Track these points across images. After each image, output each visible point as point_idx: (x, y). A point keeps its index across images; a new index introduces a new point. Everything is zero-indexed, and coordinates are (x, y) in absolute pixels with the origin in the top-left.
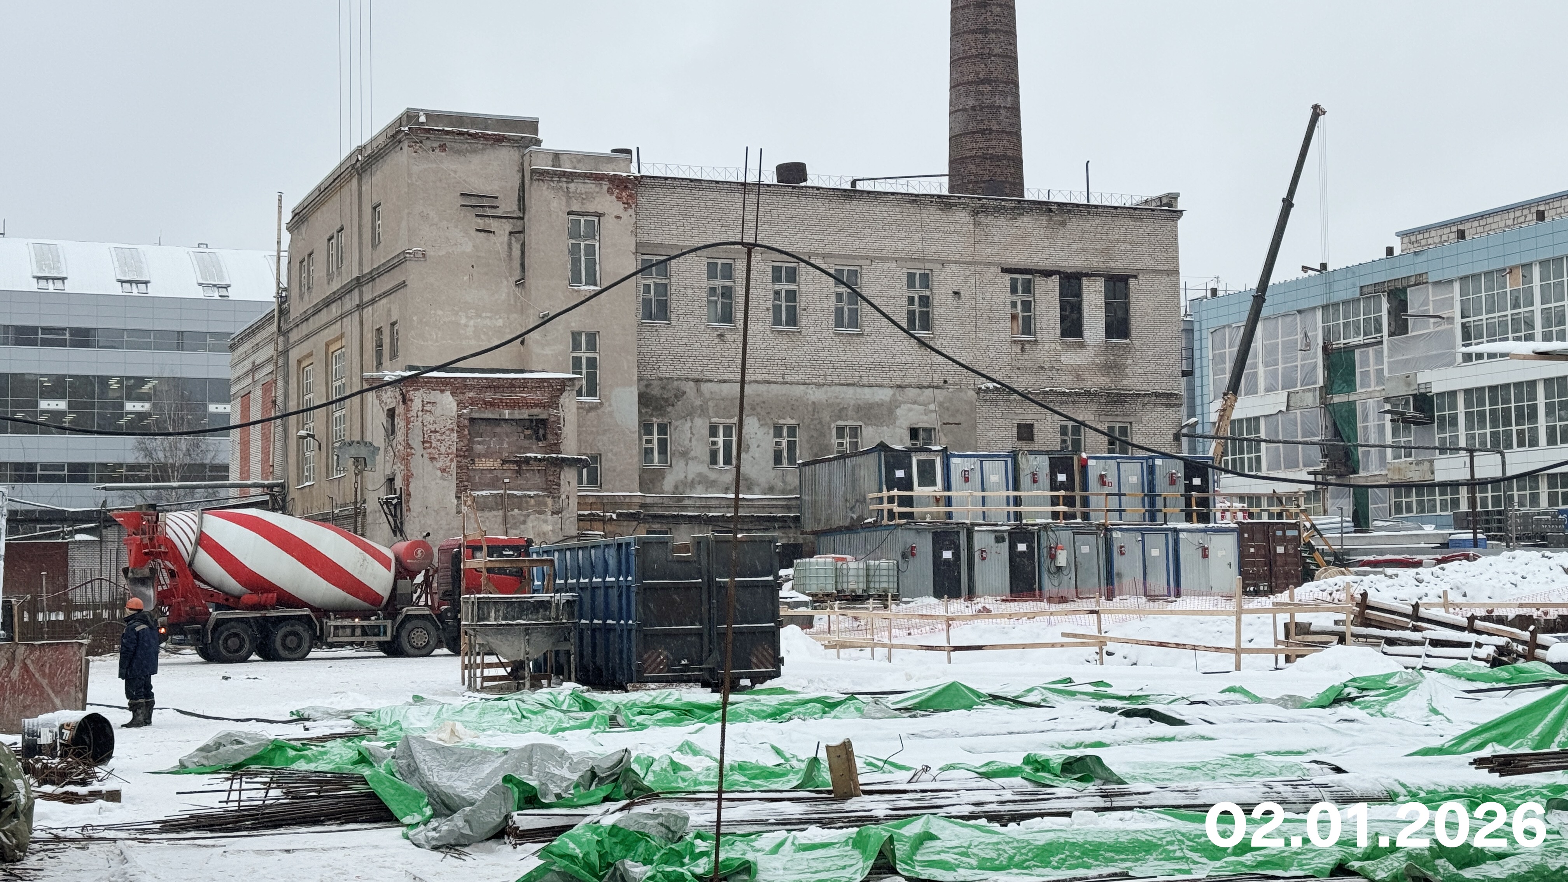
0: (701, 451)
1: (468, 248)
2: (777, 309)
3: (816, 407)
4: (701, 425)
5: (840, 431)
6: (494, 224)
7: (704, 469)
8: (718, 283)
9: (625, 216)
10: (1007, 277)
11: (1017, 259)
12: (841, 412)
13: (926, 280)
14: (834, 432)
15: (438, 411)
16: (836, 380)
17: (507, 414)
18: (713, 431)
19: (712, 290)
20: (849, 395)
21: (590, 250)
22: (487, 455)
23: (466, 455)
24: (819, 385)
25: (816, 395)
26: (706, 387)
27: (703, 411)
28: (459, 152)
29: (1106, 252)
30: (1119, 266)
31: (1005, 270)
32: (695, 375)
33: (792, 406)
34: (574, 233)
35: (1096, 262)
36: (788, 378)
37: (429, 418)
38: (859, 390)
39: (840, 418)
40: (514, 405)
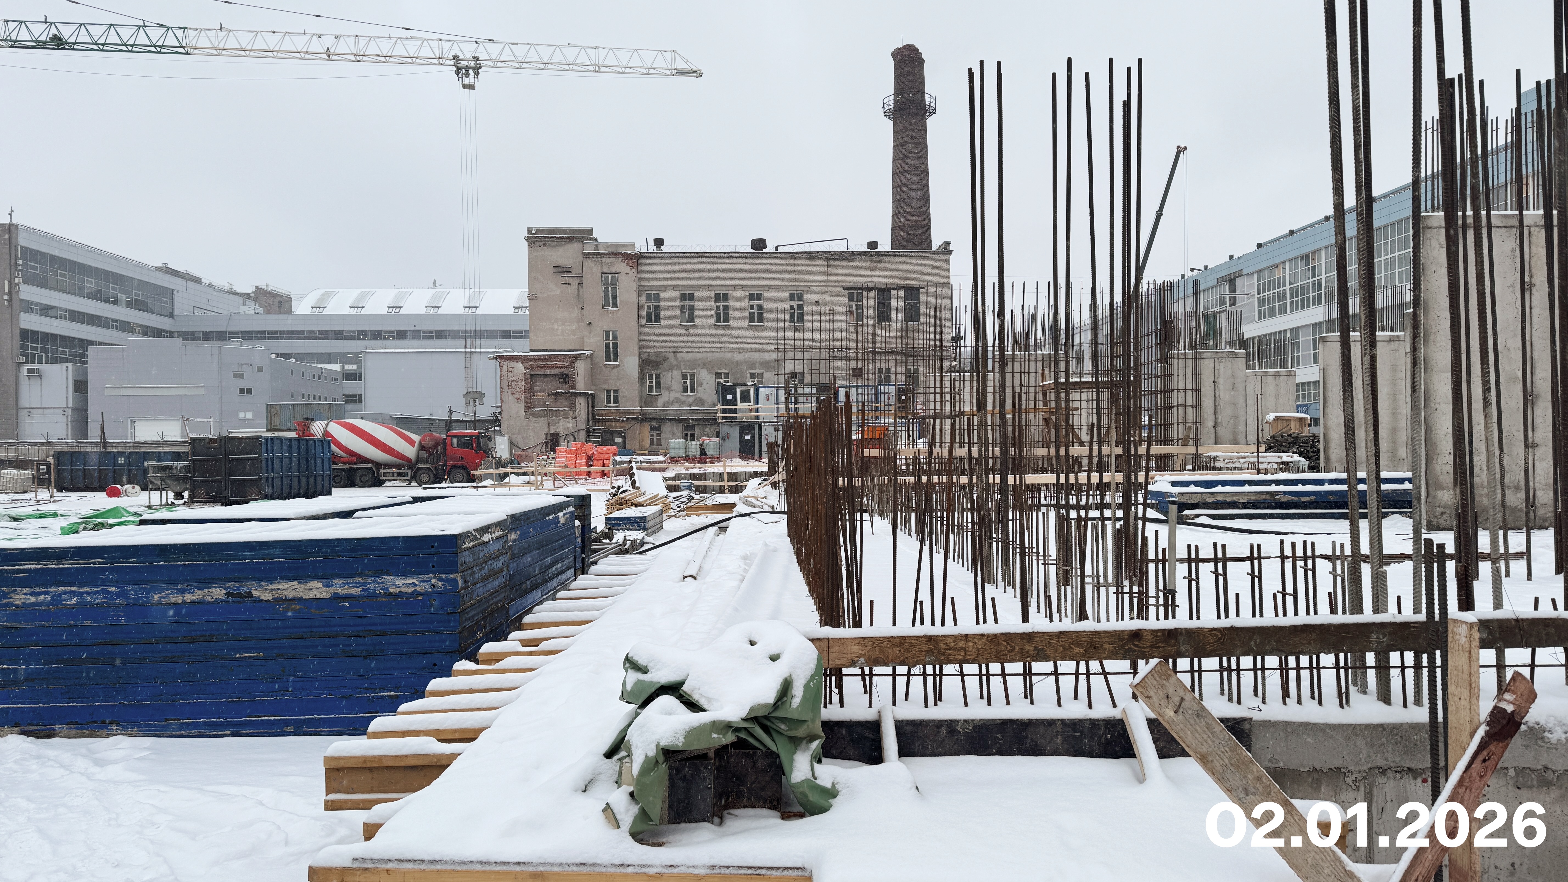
0: (677, 385)
1: (558, 292)
2: (718, 315)
3: (738, 363)
4: (677, 374)
5: (753, 375)
6: (571, 280)
7: (678, 395)
8: (686, 303)
9: (631, 273)
10: (846, 293)
11: (852, 282)
12: (752, 365)
13: (800, 297)
14: (749, 376)
15: (515, 371)
16: (749, 349)
17: (548, 372)
18: (685, 376)
19: (683, 307)
20: (756, 356)
21: (614, 290)
22: (541, 391)
23: (530, 391)
24: (740, 352)
25: (738, 357)
26: (679, 355)
27: (678, 367)
28: (553, 247)
29: (906, 276)
30: (913, 283)
31: (844, 289)
32: (673, 349)
33: (724, 363)
34: (605, 282)
35: (901, 282)
36: (723, 349)
37: (510, 375)
38: (762, 354)
39: (752, 368)
40: (550, 367)
